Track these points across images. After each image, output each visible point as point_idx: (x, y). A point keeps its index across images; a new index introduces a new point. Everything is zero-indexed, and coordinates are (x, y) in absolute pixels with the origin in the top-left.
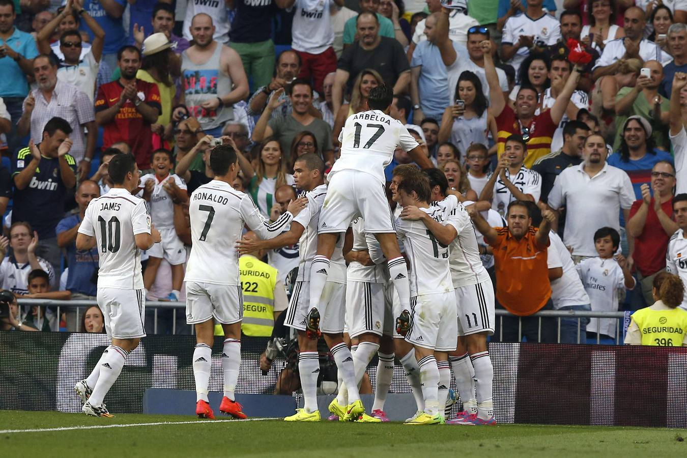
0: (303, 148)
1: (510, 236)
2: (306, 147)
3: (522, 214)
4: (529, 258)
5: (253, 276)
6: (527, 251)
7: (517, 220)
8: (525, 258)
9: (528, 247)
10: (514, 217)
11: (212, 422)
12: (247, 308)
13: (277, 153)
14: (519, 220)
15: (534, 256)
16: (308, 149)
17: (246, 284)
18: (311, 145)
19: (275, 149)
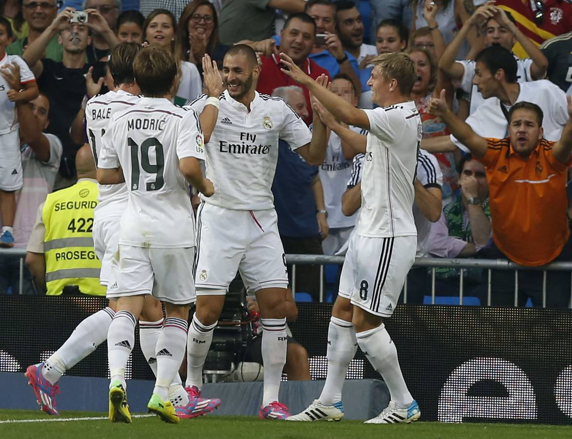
0: (197, 23)
1: (512, 151)
2: (202, 22)
3: (528, 120)
4: (539, 182)
5: (87, 209)
6: (536, 172)
7: (522, 128)
8: (532, 182)
9: (538, 166)
10: (518, 124)
11: (75, 419)
12: (82, 255)
13: (168, 31)
14: (525, 128)
15: (547, 179)
16: (205, 24)
17: (79, 221)
18: (209, 19)
19: (165, 26)
